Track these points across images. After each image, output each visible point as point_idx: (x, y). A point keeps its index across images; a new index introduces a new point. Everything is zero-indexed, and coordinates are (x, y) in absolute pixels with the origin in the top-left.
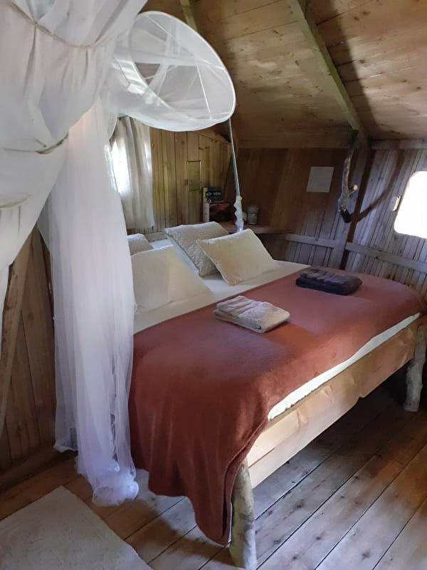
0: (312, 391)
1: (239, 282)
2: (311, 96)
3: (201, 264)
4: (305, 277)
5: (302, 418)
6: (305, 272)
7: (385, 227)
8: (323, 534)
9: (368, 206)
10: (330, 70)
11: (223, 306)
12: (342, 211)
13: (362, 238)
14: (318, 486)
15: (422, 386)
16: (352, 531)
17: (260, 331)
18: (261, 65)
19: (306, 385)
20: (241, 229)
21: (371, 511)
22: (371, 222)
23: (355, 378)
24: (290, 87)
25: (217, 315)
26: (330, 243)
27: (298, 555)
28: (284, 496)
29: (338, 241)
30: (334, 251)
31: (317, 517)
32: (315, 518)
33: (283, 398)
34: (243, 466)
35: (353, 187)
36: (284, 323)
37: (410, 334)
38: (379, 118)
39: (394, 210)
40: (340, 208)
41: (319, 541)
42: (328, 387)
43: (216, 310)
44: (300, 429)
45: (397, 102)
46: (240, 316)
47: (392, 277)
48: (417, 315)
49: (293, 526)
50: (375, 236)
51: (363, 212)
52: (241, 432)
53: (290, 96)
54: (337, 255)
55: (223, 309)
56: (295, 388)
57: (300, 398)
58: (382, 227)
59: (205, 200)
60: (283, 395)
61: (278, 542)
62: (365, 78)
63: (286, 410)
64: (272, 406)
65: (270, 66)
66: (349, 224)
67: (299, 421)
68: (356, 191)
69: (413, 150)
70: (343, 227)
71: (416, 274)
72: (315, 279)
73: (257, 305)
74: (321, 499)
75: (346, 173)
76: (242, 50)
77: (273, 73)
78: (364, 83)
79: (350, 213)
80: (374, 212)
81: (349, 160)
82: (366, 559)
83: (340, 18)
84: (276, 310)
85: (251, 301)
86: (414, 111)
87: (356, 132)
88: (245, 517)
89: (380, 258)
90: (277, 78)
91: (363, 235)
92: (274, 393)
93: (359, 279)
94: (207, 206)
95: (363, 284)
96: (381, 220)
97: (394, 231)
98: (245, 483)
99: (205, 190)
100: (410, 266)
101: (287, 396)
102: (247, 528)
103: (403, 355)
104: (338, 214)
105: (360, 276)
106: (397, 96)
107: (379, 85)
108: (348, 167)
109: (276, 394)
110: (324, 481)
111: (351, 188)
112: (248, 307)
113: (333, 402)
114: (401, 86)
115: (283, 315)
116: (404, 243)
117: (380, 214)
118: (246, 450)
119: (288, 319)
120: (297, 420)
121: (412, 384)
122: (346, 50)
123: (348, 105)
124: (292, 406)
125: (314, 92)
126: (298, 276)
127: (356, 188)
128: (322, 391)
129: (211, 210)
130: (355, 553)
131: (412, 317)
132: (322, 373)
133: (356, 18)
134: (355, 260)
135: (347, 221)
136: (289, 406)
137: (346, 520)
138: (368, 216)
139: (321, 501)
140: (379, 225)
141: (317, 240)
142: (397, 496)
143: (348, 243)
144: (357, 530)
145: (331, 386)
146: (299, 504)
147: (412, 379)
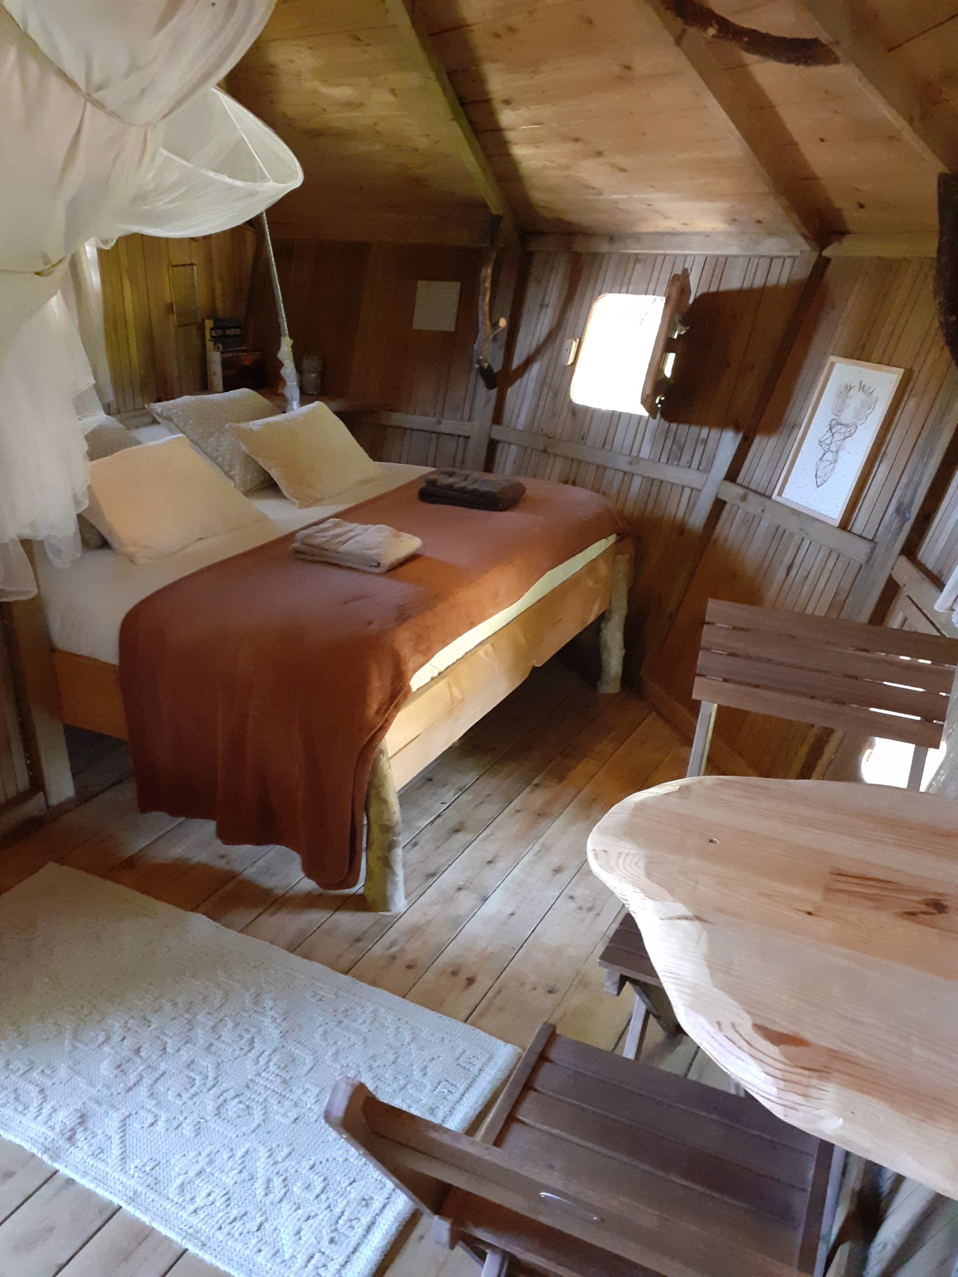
0: (466, 654)
1: (317, 502)
2: (417, 150)
3: (237, 471)
4: (434, 486)
5: (455, 691)
6: (434, 477)
7: (556, 395)
8: (495, 857)
9: (524, 358)
10: (454, 112)
11: (307, 536)
12: (481, 367)
13: (518, 416)
14: (482, 802)
15: (624, 651)
16: (537, 847)
17: (377, 570)
18: (325, 90)
19: (460, 640)
20: (295, 404)
21: (560, 822)
22: (531, 386)
23: (525, 635)
24: (378, 132)
25: (298, 552)
26: (465, 428)
27: (464, 885)
28: (432, 822)
29: (476, 423)
30: (472, 442)
31: (486, 838)
32: (482, 840)
33: (429, 659)
34: (382, 752)
35: (498, 322)
36: (413, 557)
37: (603, 569)
38: (538, 196)
39: (570, 362)
40: (479, 361)
41: (492, 865)
42: (488, 647)
43: (295, 545)
44: (453, 709)
45: (566, 173)
46: (343, 548)
47: (570, 481)
48: (612, 539)
49: (451, 854)
50: (540, 412)
51: (518, 369)
52: (374, 706)
53: (378, 147)
54: (478, 448)
55: (309, 541)
56: (445, 644)
57: (451, 663)
58: (551, 394)
59: (210, 344)
60: (428, 654)
61: (433, 875)
62: (512, 129)
63: (432, 679)
64: (415, 671)
65: (343, 92)
66: (494, 392)
67: (452, 694)
68: (503, 329)
69: (596, 255)
70: (485, 397)
71: (609, 474)
72: (450, 487)
73: (366, 530)
74: (487, 818)
75: (485, 295)
76: (291, 61)
77: (348, 105)
78: (510, 135)
79: (495, 371)
80: (535, 369)
81: (489, 271)
82: (559, 875)
83: (472, 31)
84: (399, 536)
85: (355, 525)
86: (594, 188)
87: (498, 218)
88: (388, 829)
89: (549, 451)
90: (355, 114)
91: (520, 411)
92: (416, 650)
93: (520, 484)
94: (215, 358)
95: (527, 492)
96: (548, 381)
97: (571, 401)
98: (386, 776)
99: (209, 324)
100: (598, 461)
101: (433, 656)
102: (391, 846)
103: (593, 602)
104: (473, 373)
105: (521, 480)
106: (564, 161)
107: (536, 142)
108: (488, 285)
109: (420, 652)
110: (489, 795)
111: (495, 325)
112: (351, 534)
113: (497, 670)
114: (572, 146)
115: (410, 544)
116: (588, 422)
117: (547, 370)
118: (383, 729)
119: (418, 550)
120: (449, 695)
121: (609, 650)
122: (479, 81)
123: (484, 170)
124: (440, 674)
125: (423, 143)
126: (423, 485)
127: (503, 323)
128: (481, 653)
129: (225, 364)
130: (543, 869)
131: (604, 540)
132: (480, 622)
133: (497, 35)
134: (508, 458)
135: (490, 386)
136: (436, 675)
137: (527, 836)
138: (526, 376)
139: (490, 819)
140: (545, 390)
141: (440, 423)
142: (595, 800)
143: (495, 427)
144: (543, 845)
145: (492, 645)
146: (456, 827)
147: (609, 641)
